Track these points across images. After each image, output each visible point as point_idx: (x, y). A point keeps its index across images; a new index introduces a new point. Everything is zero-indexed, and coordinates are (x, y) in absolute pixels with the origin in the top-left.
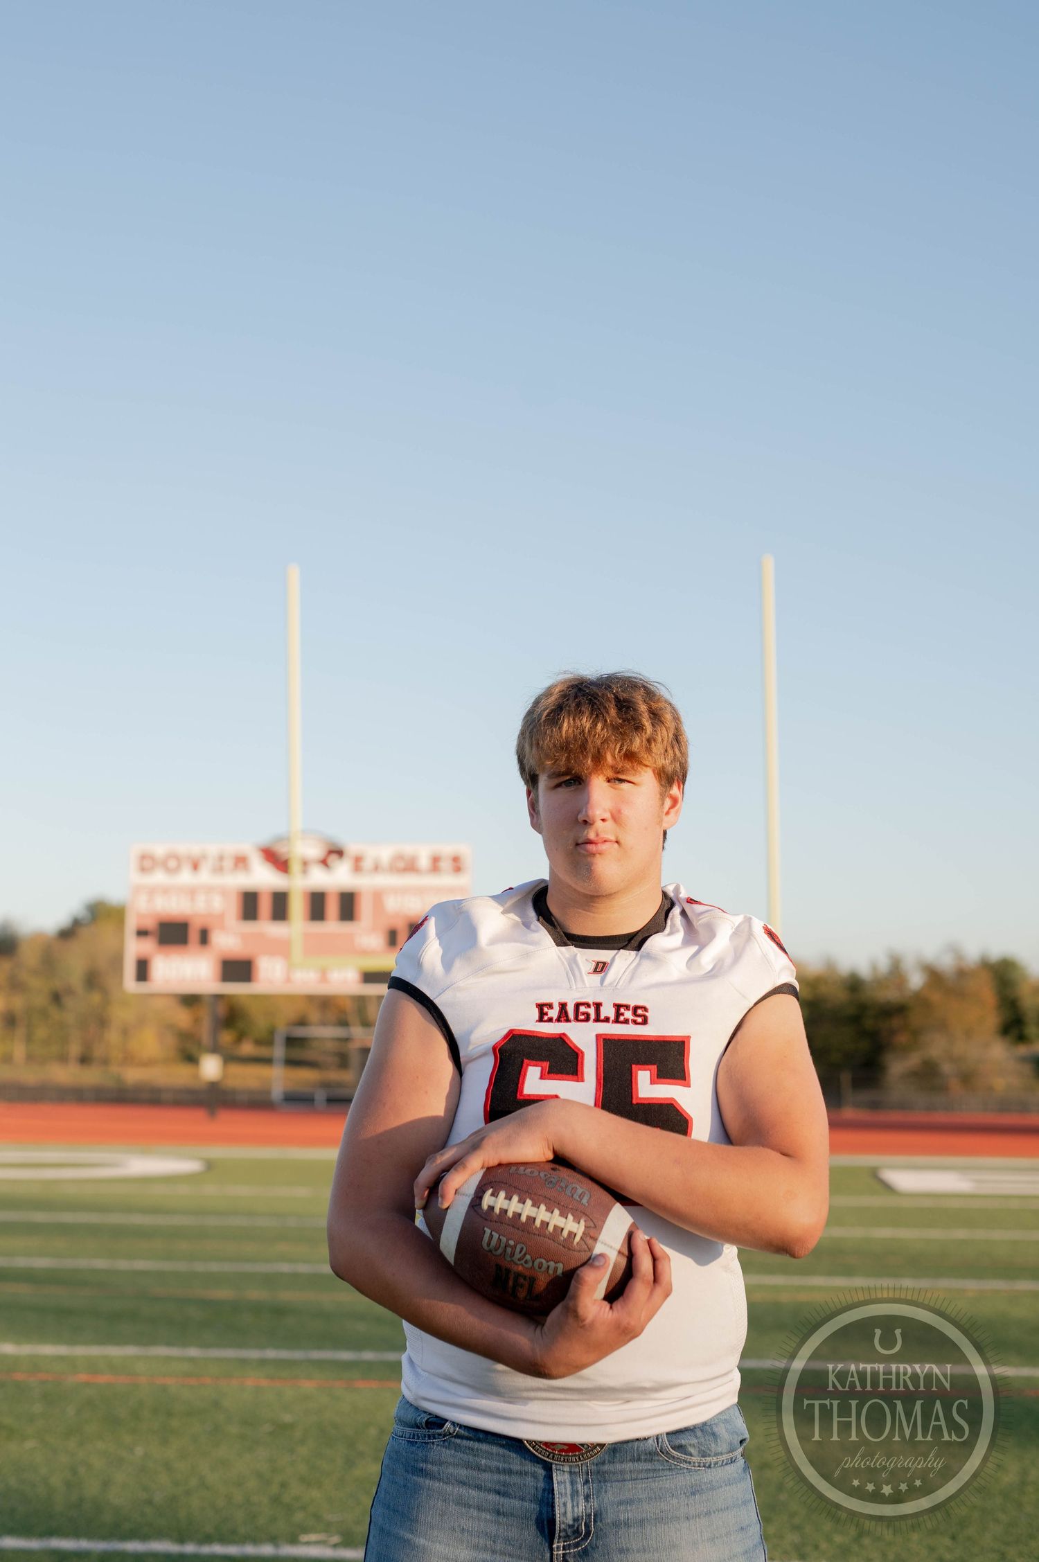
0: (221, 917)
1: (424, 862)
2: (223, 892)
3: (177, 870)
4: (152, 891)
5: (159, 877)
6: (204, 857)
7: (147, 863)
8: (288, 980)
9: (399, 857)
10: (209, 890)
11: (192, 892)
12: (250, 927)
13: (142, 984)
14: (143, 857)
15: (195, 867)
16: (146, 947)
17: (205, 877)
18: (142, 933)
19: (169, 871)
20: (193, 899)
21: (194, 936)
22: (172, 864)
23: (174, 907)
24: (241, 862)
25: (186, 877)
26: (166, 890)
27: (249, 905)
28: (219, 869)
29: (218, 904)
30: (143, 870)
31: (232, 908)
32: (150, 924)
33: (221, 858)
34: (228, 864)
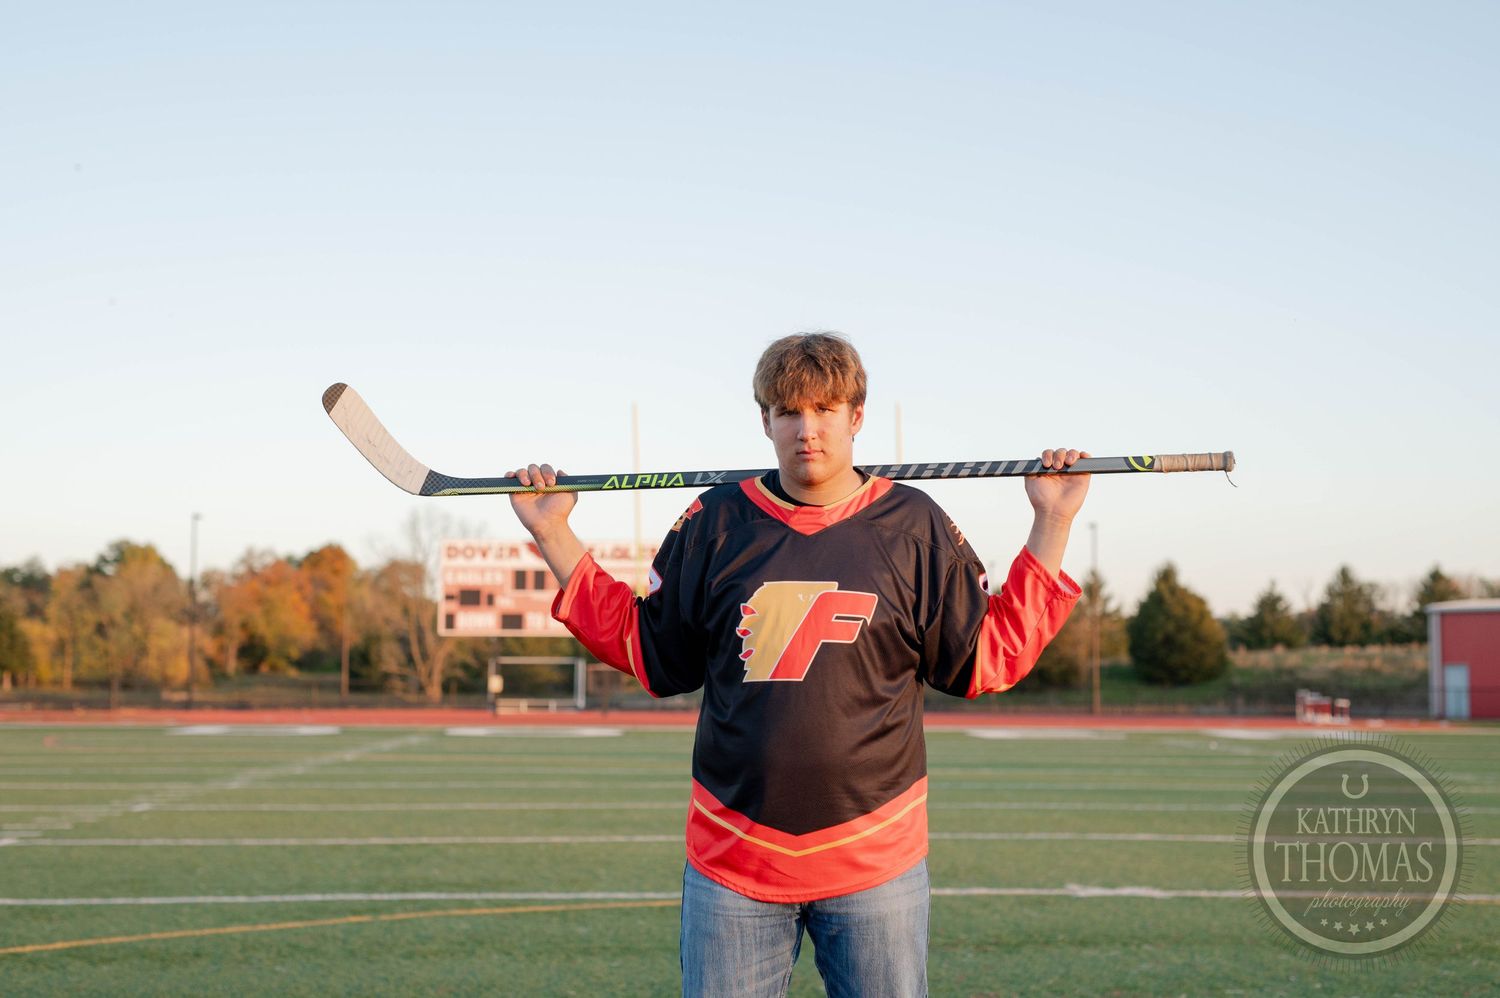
0: (501, 587)
1: (633, 552)
2: (503, 571)
3: (473, 556)
4: (456, 570)
5: (460, 561)
6: (489, 548)
7: (453, 552)
8: (546, 627)
9: (617, 549)
10: (494, 570)
11: (482, 571)
12: (521, 594)
13: (450, 630)
14: (449, 548)
15: (484, 554)
16: (453, 606)
17: (491, 561)
18: (449, 597)
19: (468, 557)
20: (483, 576)
21: (484, 599)
22: (469, 552)
23: (471, 580)
24: (514, 551)
25: (478, 561)
26: (465, 570)
27: (520, 580)
28: (500, 556)
29: (499, 578)
30: (450, 556)
31: (508, 581)
32: (455, 591)
33: (501, 549)
34: (506, 553)
